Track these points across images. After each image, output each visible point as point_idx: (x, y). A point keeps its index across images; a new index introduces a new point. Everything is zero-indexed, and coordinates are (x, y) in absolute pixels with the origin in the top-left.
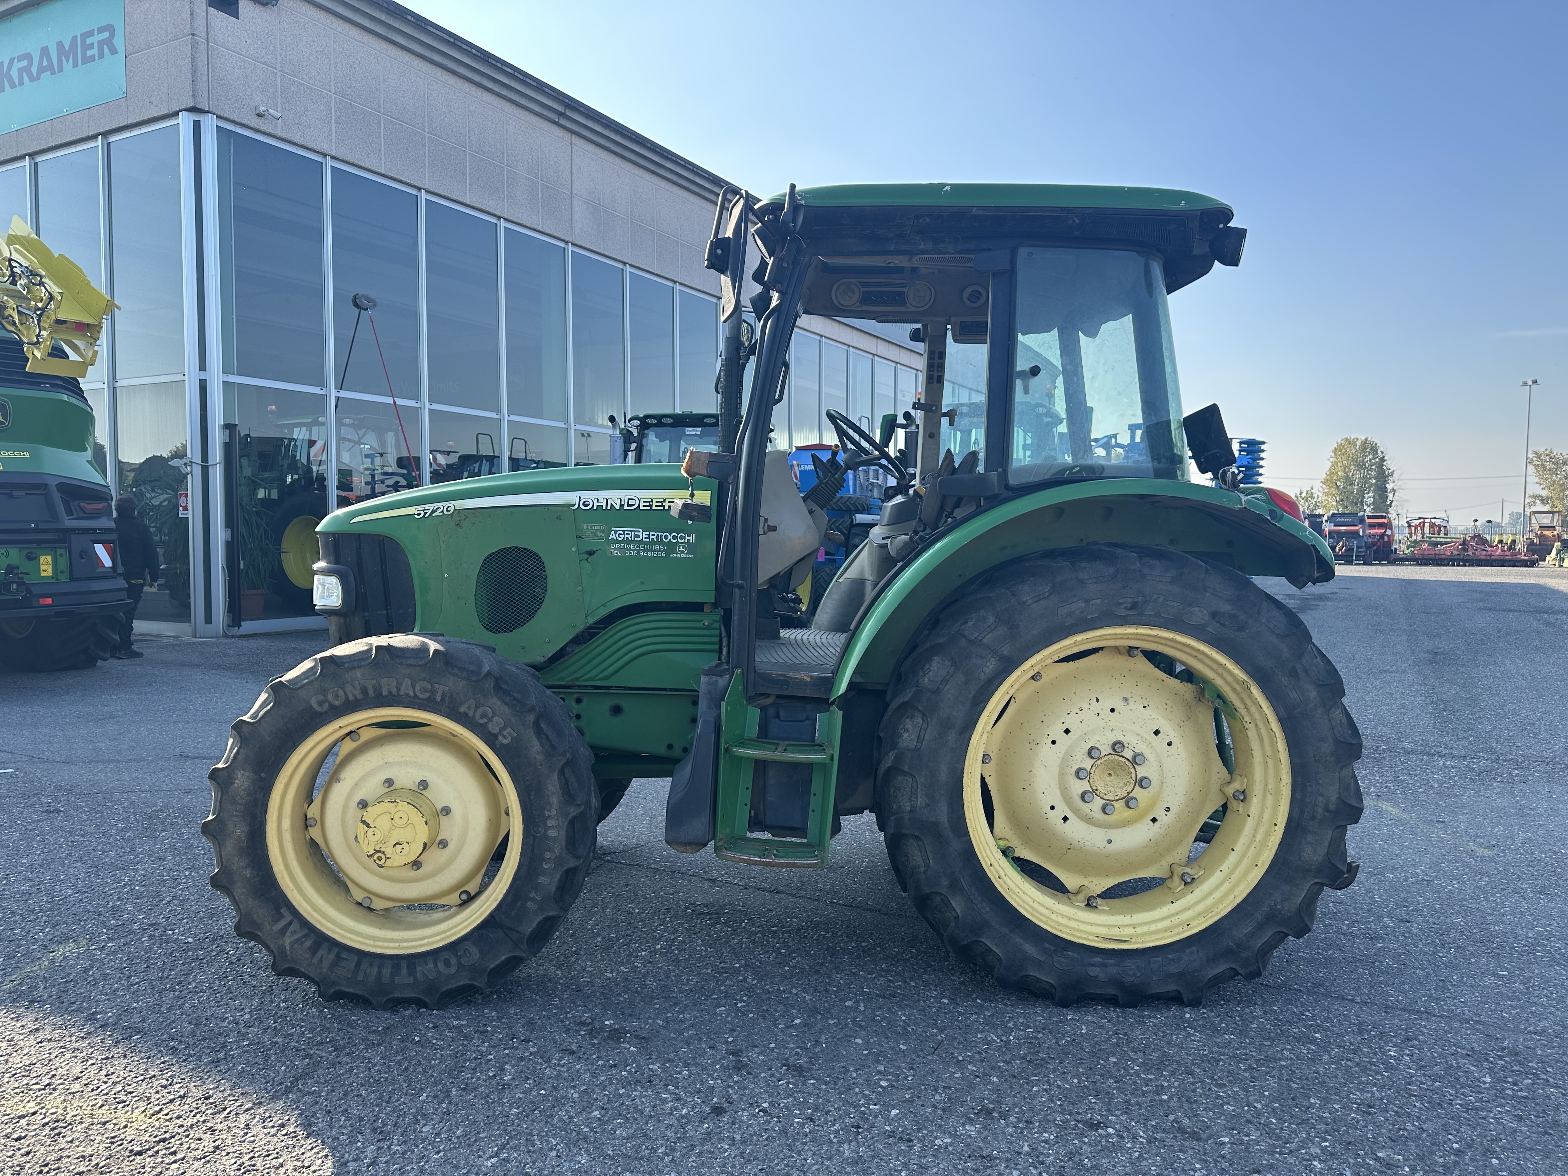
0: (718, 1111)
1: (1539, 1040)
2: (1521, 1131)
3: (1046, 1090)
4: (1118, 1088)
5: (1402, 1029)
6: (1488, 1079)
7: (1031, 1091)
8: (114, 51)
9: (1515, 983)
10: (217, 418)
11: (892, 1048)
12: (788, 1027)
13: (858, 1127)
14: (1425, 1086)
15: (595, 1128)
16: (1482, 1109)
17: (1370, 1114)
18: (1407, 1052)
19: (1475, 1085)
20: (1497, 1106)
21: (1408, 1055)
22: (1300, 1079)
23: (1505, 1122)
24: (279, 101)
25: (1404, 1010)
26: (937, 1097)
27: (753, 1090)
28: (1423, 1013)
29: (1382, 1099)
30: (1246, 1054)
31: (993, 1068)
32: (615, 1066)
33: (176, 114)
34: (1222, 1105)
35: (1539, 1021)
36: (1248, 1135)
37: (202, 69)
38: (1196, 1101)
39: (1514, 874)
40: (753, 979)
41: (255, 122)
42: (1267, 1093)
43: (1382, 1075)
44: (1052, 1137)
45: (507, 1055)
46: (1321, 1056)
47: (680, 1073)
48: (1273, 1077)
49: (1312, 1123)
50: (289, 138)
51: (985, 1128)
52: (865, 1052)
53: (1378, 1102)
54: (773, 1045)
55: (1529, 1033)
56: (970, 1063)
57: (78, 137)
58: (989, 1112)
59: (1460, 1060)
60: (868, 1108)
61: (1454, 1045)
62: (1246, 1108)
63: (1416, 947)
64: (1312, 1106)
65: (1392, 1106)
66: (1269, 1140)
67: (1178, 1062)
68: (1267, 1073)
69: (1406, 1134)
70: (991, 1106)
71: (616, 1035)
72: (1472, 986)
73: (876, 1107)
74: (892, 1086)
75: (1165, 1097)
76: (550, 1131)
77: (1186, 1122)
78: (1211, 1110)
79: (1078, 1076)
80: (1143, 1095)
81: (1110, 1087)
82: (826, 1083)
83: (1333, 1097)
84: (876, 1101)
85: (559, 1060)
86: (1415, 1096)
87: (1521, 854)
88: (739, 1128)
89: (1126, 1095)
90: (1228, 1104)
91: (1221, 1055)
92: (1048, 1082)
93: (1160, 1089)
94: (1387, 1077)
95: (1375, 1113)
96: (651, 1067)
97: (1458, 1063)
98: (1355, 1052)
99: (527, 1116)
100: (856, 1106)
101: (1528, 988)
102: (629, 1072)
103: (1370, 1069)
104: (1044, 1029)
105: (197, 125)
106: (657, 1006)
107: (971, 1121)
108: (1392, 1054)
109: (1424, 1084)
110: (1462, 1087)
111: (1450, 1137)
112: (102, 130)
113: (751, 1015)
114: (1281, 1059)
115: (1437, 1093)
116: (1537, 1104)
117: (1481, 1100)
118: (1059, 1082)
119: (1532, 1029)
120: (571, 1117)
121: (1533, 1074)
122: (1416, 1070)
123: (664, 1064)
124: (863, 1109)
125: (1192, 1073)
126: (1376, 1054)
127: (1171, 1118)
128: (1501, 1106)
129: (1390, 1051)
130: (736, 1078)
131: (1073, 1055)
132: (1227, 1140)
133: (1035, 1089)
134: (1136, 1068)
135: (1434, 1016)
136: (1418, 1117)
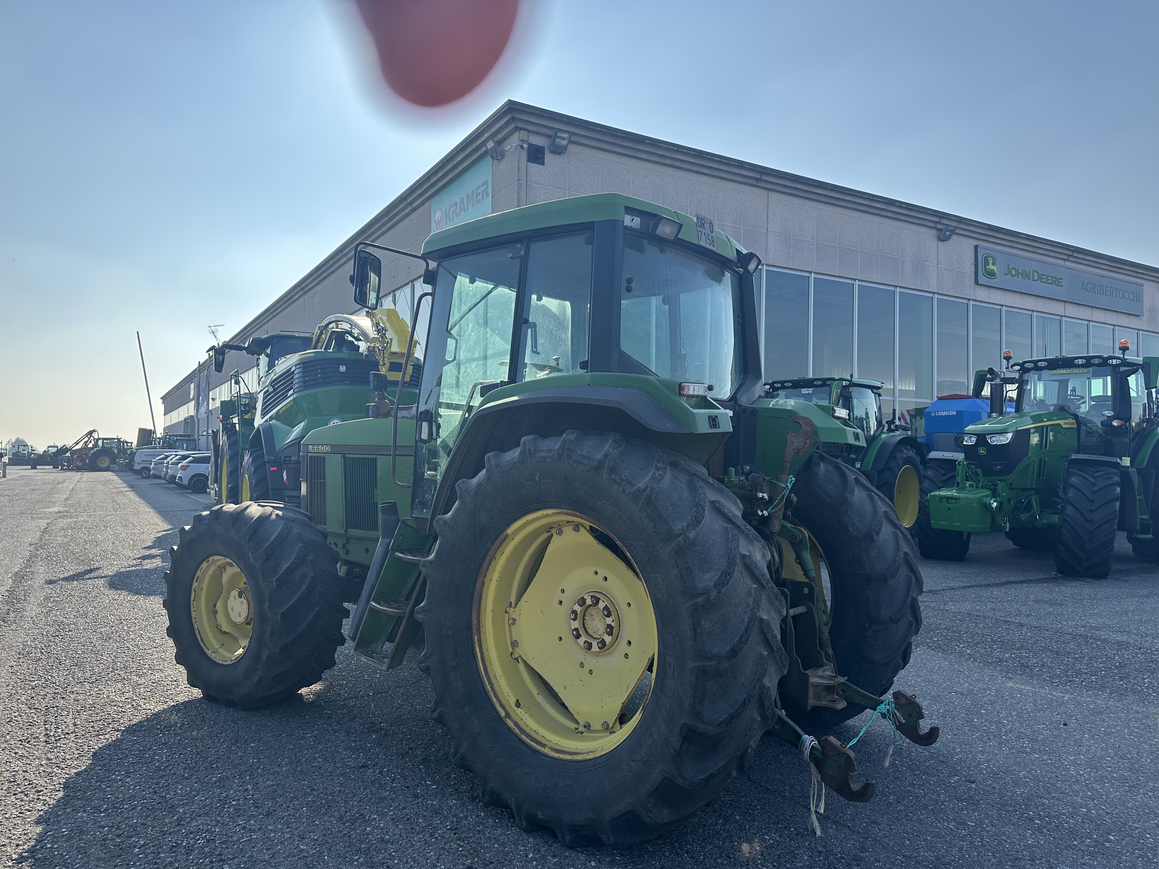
8: (488, 195)
37: (523, 199)
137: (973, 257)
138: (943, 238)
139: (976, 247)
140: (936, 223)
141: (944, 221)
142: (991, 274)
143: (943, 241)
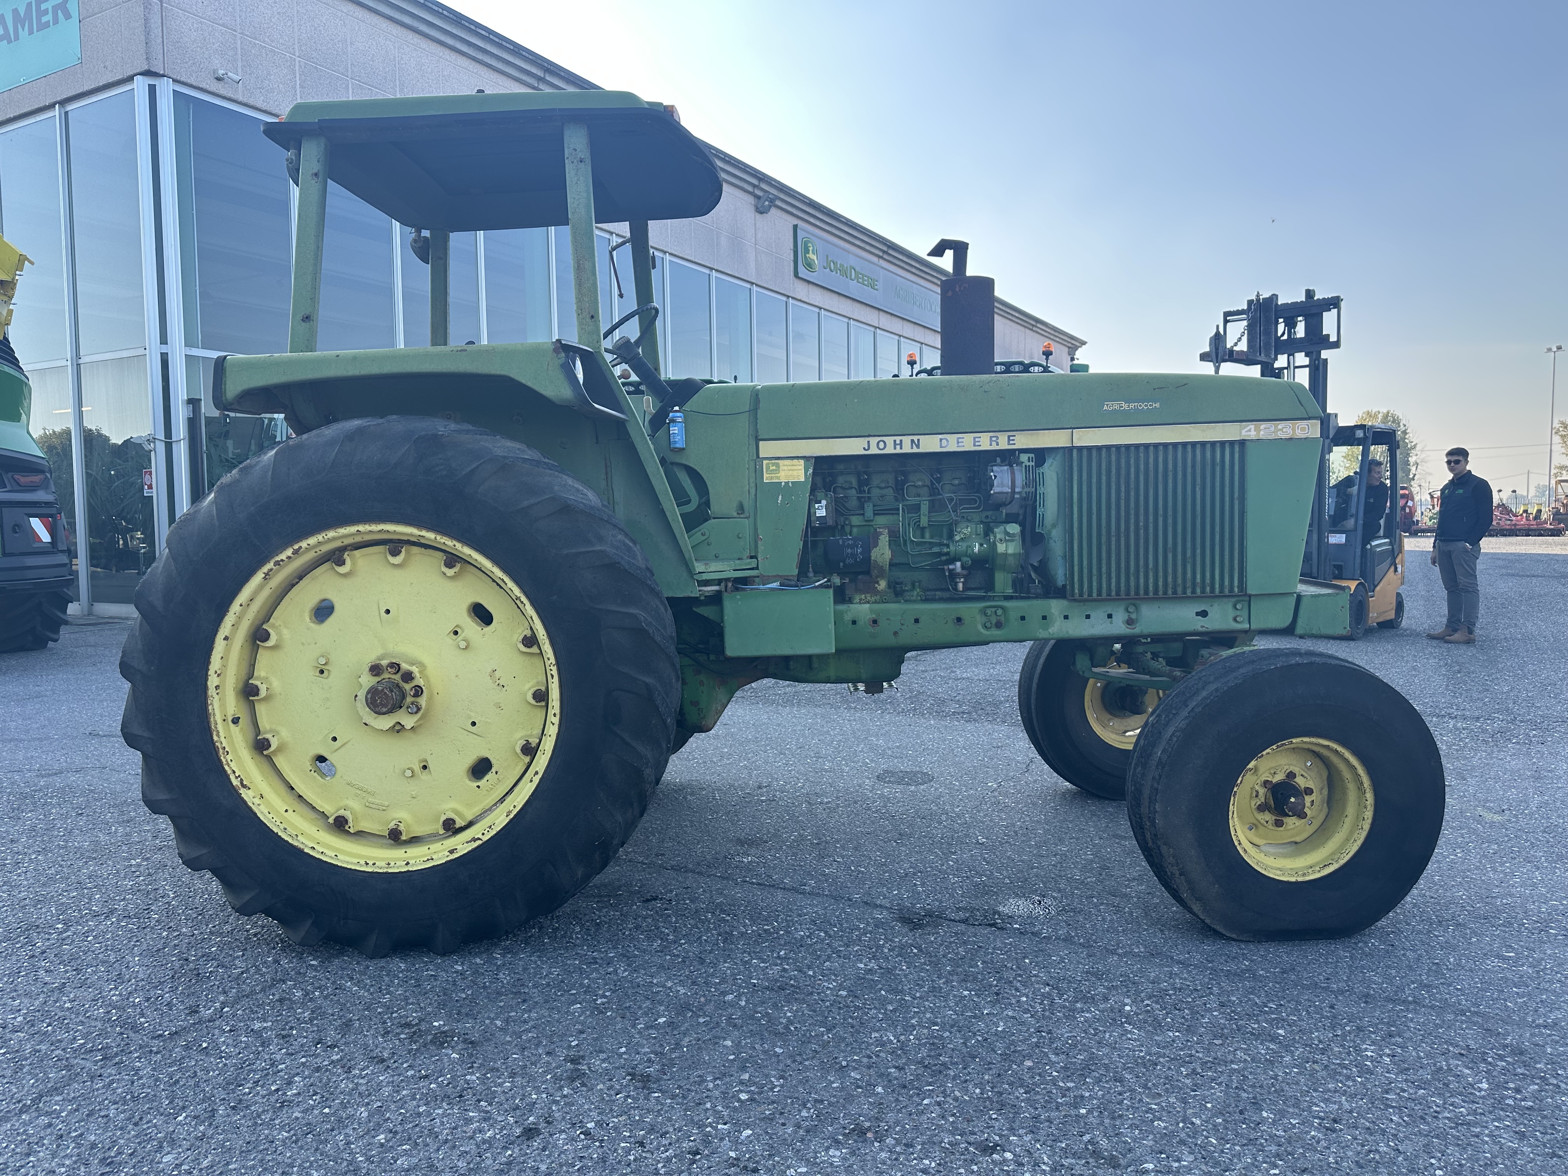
0: (530, 1133)
1: (1550, 1035)
2: (1523, 1153)
3: (939, 1104)
4: (1027, 1100)
5: (1383, 1023)
6: (1485, 1086)
7: (921, 1104)
8: (68, 16)
9: (1523, 965)
10: (180, 393)
11: (765, 1052)
12: (647, 1028)
13: (697, 1153)
14: (1406, 1095)
15: (373, 1156)
16: (1476, 1124)
17: (1334, 1130)
18: (1387, 1051)
19: (1468, 1094)
20: (1494, 1120)
21: (1389, 1055)
22: (1253, 1086)
23: (1503, 1141)
24: (240, 64)
25: (1389, 1000)
26: (804, 1113)
27: (582, 1106)
28: (1410, 1003)
29: (1351, 1112)
30: (1191, 1056)
31: (881, 1075)
32: (426, 1077)
33: (130, 79)
34: (1152, 1121)
35: (1550, 1011)
36: (1178, 1160)
37: (156, 31)
38: (1120, 1116)
39: (1526, 841)
40: (625, 970)
41: (214, 87)
42: (1209, 1105)
43: (1355, 1081)
44: (933, 1165)
45: (303, 1064)
46: (1282, 1057)
47: (500, 1085)
48: (1220, 1084)
49: (1261, 1144)
50: (251, 102)
51: (853, 1153)
52: (732, 1057)
53: (1346, 1116)
54: (623, 1050)
55: (1538, 1026)
56: (855, 1069)
57: (36, 107)
58: (861, 1132)
59: (1451, 1061)
60: (716, 1128)
61: (1446, 1043)
62: (1181, 1125)
63: (1408, 924)
64: (1263, 1121)
65: (1362, 1121)
66: (1203, 1167)
67: (1106, 1067)
68: (1213, 1080)
69: (1377, 1157)
70: (867, 1124)
71: (442, 1039)
72: (1471, 970)
73: (725, 1127)
74: (752, 1100)
75: (1083, 1111)
76: (316, 1161)
77: (1104, 1143)
78: (1137, 1127)
79: (981, 1085)
80: (1057, 1109)
81: (1018, 1098)
82: (673, 1097)
83: (1291, 1110)
84: (727, 1119)
85: (362, 1070)
86: (1393, 1107)
87: (1536, 819)
88: (549, 1156)
89: (1036, 1109)
90: (1160, 1119)
91: (1161, 1056)
92: (944, 1092)
93: (1079, 1101)
94: (1361, 1083)
95: (1341, 1130)
96: (468, 1077)
97: (1448, 1065)
98: (1323, 1052)
99: (296, 1142)
100: (701, 1126)
101: (1538, 972)
102: (440, 1085)
103: (1340, 1074)
104: (952, 1026)
105: (152, 89)
106: (502, 1004)
107: (837, 1144)
108: (1369, 1054)
109: (1404, 1091)
110: (1452, 1096)
111: (1433, 1161)
112: (59, 99)
113: (609, 1014)
114: (1232, 1062)
115: (1420, 1104)
116: (1545, 1117)
117: (1475, 1113)
118: (957, 1093)
119: (1541, 1021)
120: (348, 1143)
121: (1541, 1078)
122: (1397, 1074)
123: (485, 1075)
124: (708, 1129)
125: (1121, 1080)
126: (1349, 1054)
127: (1087, 1137)
128: (1499, 1119)
129: (1366, 1050)
130: (566, 1091)
131: (981, 1059)
132: (1151, 1166)
133: (925, 1102)
134: (1055, 1074)
135: (1424, 1006)
136: (1395, 1135)
137: (792, 240)
138: (761, 210)
139: (795, 227)
140: (754, 186)
141: (764, 186)
142: (809, 265)
143: (761, 213)
